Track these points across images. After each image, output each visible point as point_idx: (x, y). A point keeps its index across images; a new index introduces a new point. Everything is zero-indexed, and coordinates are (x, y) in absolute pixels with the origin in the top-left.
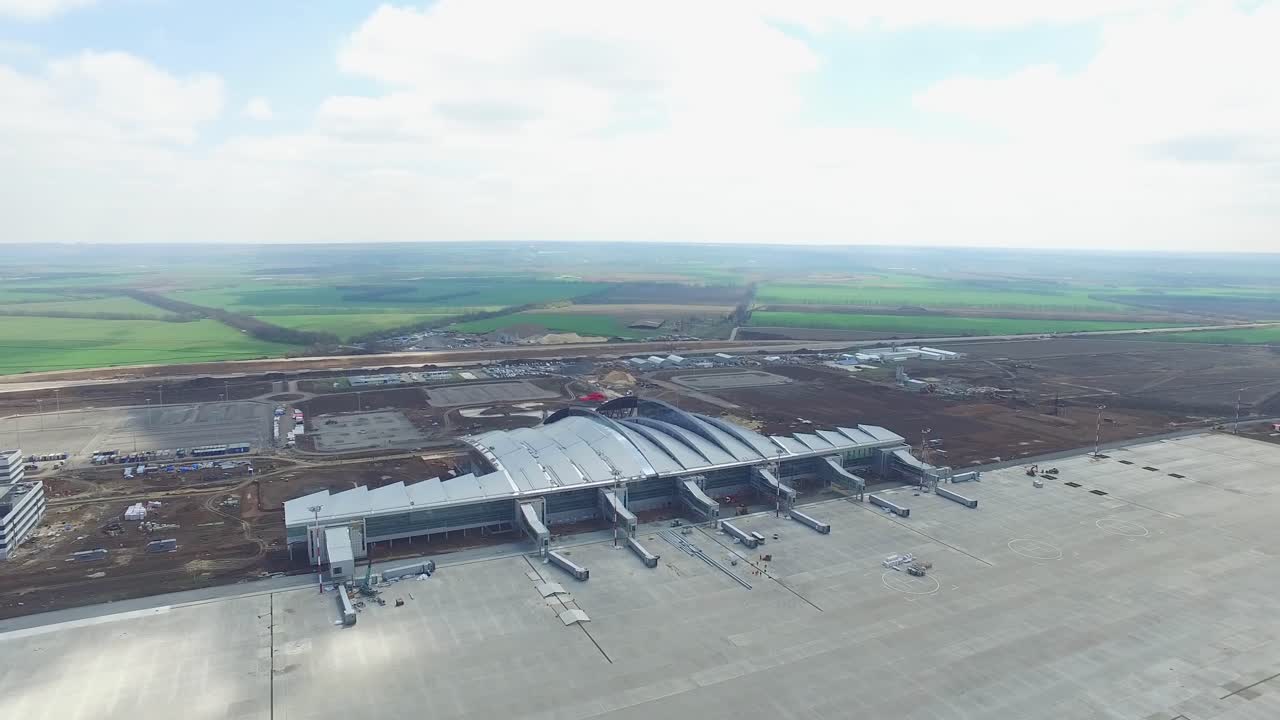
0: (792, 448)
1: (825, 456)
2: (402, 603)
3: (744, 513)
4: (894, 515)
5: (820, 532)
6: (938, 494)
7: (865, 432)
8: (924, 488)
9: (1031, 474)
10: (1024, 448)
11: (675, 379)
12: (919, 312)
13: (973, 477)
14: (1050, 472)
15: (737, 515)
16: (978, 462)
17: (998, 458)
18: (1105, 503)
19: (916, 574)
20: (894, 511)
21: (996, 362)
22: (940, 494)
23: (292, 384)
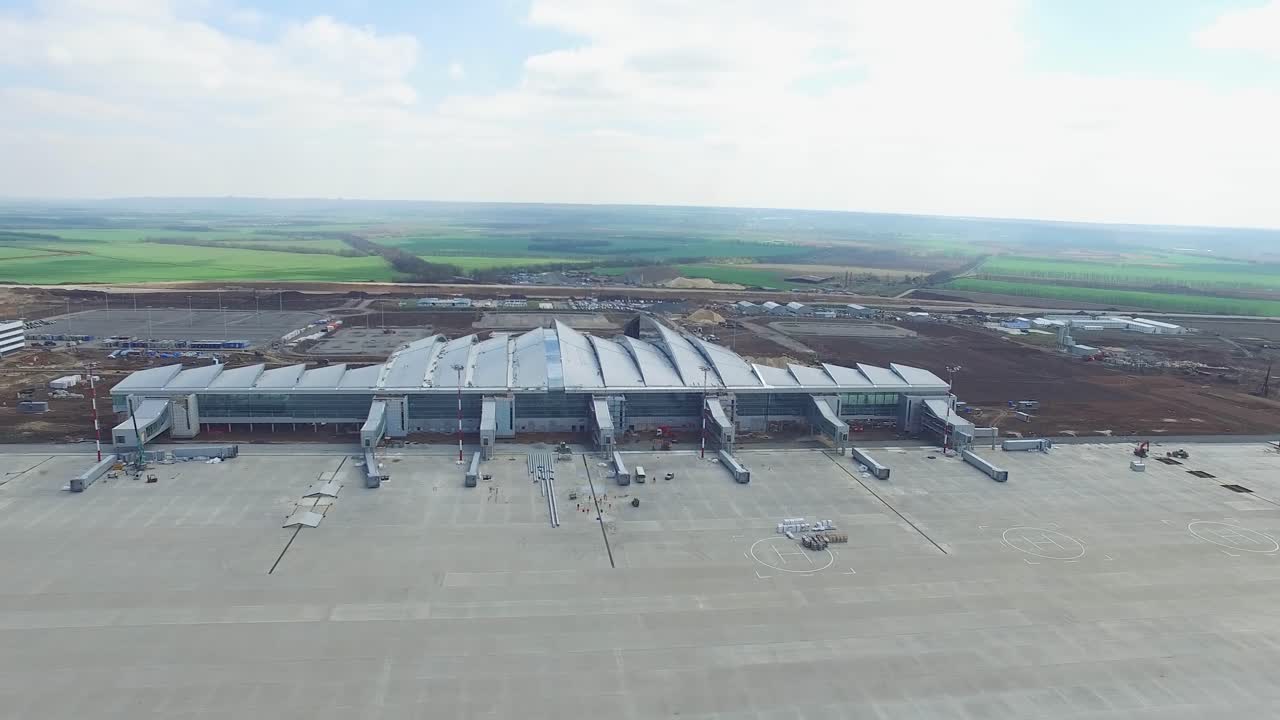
0: (771, 378)
1: (815, 394)
2: (155, 480)
3: (666, 448)
4: (867, 475)
5: (737, 481)
6: (964, 460)
7: (897, 373)
8: (948, 451)
9: (1141, 453)
10: (1163, 425)
11: (771, 324)
12: (1182, 289)
13: (1040, 448)
14: (1176, 454)
15: (654, 450)
16: (1071, 432)
17: (1108, 432)
18: (1238, 502)
19: (808, 546)
20: (871, 469)
21: (1237, 341)
22: (968, 461)
23: (367, 302)
